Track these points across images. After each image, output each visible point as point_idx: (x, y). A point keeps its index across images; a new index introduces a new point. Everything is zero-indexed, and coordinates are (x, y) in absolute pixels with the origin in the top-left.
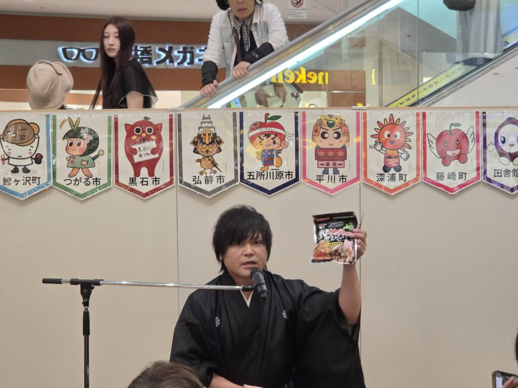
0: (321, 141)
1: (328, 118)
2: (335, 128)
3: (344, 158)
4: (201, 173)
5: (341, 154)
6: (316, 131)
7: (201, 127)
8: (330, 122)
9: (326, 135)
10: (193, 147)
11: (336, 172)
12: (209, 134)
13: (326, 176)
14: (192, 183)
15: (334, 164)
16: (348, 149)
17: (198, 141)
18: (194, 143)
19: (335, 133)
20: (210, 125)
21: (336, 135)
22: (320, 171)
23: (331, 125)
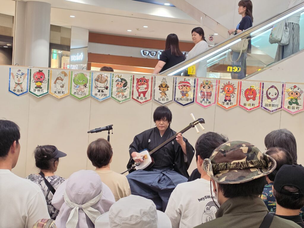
4: (161, 97)
6: (201, 86)
7: (162, 82)
8: (207, 83)
9: (205, 87)
12: (165, 84)
14: (158, 100)
17: (161, 86)
18: (160, 87)
20: (165, 81)
21: (208, 87)
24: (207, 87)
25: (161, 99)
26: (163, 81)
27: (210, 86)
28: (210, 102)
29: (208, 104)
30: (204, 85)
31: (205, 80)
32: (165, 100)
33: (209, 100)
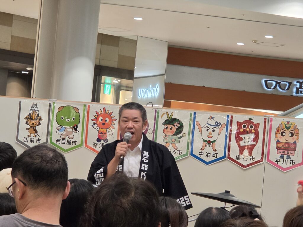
0: (280, 138)
1: (286, 123)
2: (290, 130)
3: (295, 149)
4: (29, 136)
5: (292, 146)
6: (278, 131)
7: (31, 110)
8: (288, 126)
9: (284, 134)
10: (26, 121)
11: (288, 158)
12: (35, 114)
13: (282, 160)
14: (23, 141)
15: (288, 153)
16: (297, 144)
17: (29, 118)
18: (27, 118)
19: (290, 133)
20: (36, 109)
21: (290, 135)
22: (278, 156)
23: (288, 128)
24: (287, 133)
25: (29, 139)
26: (33, 109)
27: (293, 132)
28: (293, 161)
29: (289, 165)
30: (282, 131)
31: (284, 121)
32: (35, 141)
33: (292, 158)
